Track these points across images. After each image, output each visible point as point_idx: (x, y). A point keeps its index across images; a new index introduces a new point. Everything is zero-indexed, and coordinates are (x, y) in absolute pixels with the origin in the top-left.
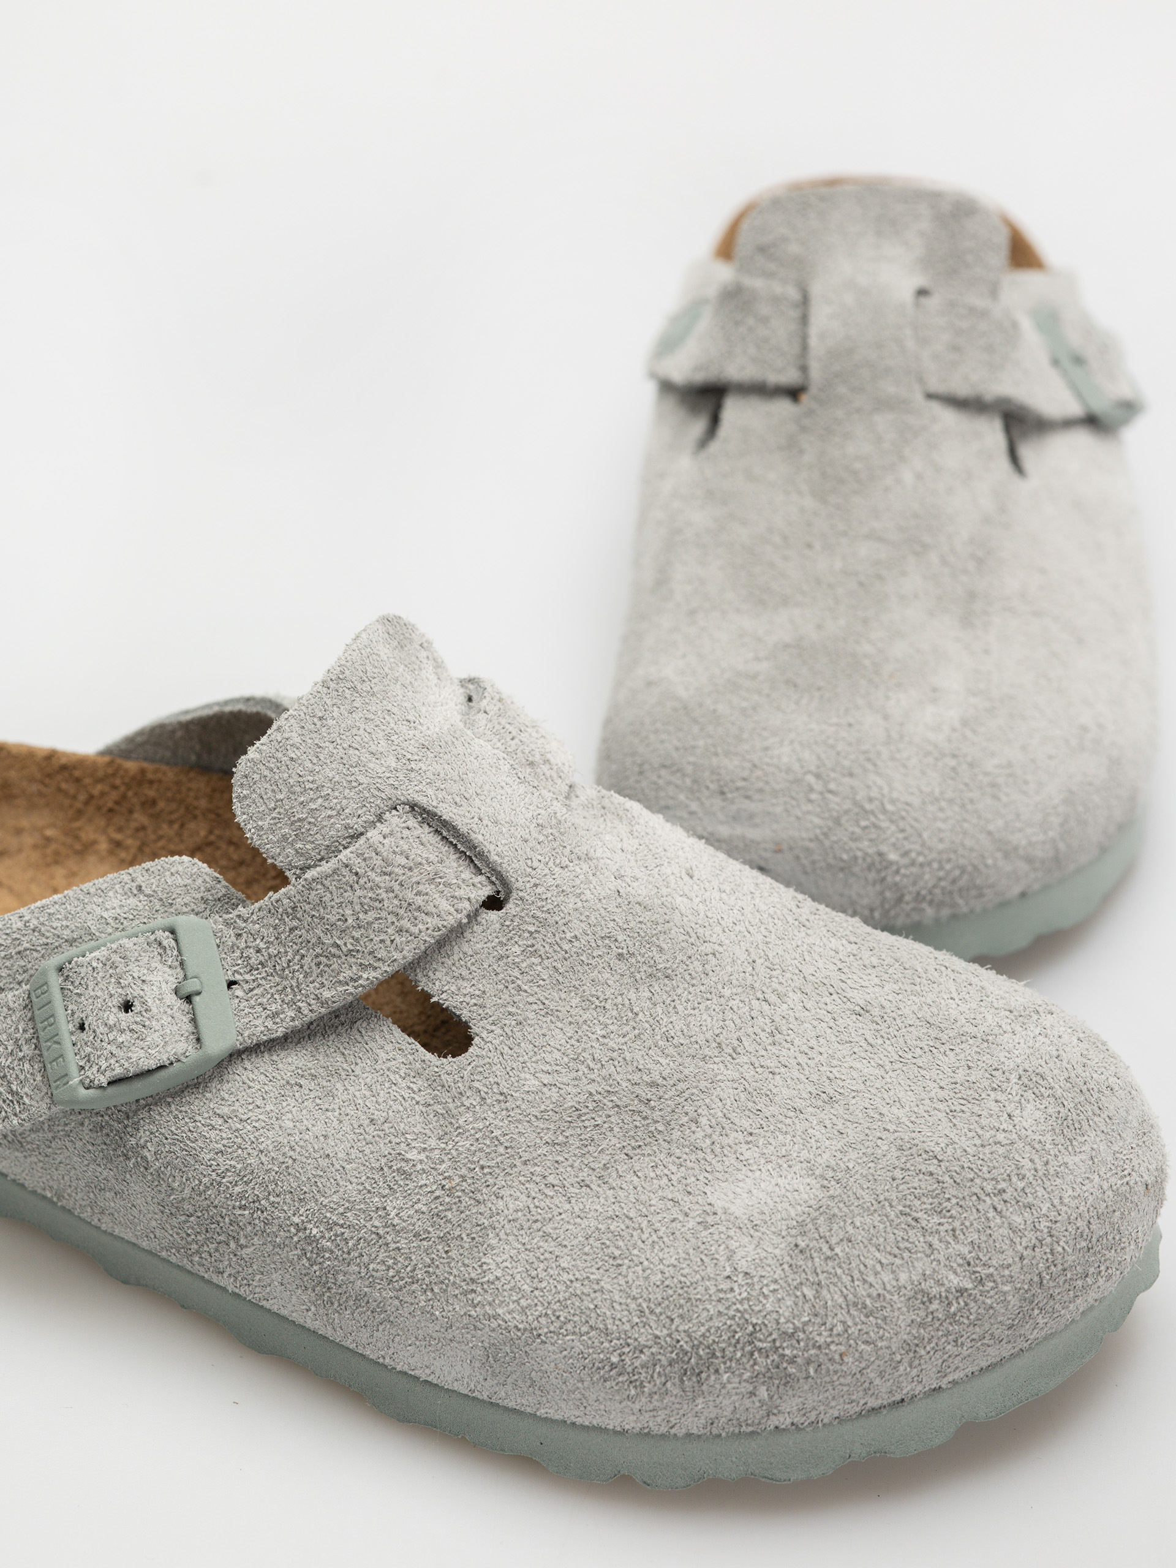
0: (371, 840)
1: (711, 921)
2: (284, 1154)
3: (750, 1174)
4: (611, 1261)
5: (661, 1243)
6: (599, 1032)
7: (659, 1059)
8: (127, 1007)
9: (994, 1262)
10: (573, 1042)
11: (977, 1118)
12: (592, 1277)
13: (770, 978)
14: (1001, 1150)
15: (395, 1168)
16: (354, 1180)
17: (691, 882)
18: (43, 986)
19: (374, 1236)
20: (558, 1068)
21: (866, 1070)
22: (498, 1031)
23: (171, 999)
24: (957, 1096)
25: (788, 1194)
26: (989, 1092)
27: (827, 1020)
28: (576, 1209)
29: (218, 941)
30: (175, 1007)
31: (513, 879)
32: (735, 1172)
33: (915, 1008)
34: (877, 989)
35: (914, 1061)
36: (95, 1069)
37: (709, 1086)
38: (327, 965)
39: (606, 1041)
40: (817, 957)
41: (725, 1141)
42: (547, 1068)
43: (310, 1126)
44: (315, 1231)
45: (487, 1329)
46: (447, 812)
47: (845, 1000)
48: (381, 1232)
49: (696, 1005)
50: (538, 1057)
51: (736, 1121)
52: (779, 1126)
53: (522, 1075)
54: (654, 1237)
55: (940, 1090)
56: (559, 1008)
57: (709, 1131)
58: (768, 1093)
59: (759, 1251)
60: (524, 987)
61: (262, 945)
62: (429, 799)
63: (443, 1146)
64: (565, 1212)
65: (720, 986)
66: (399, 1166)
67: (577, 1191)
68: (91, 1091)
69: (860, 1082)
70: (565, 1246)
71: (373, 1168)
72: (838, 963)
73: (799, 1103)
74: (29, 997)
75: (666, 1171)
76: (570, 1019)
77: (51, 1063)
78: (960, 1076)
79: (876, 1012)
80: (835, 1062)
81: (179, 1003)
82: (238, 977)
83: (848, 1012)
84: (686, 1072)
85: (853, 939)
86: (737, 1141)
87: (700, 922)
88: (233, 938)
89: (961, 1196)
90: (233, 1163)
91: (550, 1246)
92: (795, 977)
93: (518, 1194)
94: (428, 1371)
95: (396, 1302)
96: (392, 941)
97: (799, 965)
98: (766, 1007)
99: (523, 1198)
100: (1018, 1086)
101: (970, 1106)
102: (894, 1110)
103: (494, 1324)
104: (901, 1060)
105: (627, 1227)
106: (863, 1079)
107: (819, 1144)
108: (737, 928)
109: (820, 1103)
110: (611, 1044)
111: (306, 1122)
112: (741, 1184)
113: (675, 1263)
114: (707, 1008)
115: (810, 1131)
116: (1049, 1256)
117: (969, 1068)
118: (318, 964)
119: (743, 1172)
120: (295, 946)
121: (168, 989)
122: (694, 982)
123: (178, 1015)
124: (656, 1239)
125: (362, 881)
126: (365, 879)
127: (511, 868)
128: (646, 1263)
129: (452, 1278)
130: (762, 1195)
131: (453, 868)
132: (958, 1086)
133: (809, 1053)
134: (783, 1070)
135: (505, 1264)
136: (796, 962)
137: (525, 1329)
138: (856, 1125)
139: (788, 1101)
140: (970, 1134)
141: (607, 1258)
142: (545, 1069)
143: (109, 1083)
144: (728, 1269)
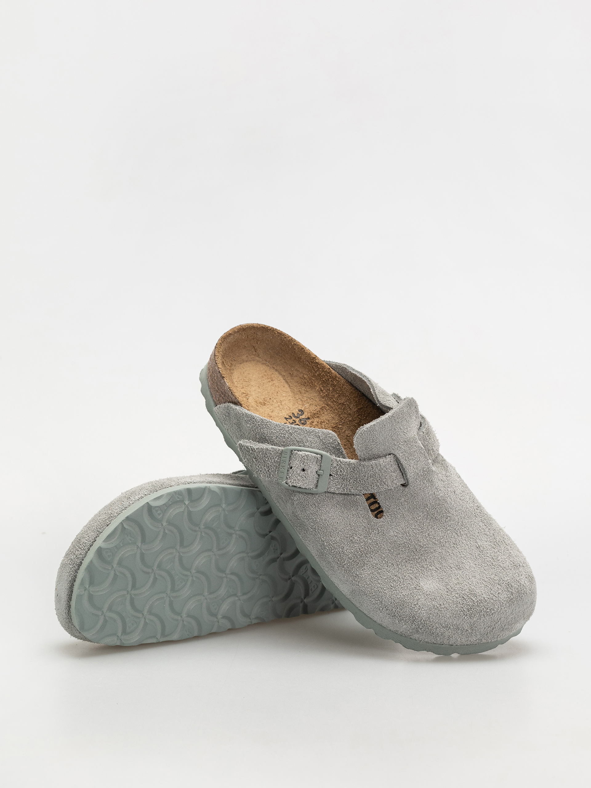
0: (380, 462)
1: (454, 507)
2: (326, 522)
3: (432, 579)
4: (390, 587)
5: (404, 588)
6: (413, 527)
7: (424, 539)
8: (304, 470)
9: (478, 627)
10: (406, 527)
11: (491, 590)
12: (384, 588)
13: (461, 528)
14: (492, 601)
15: (350, 539)
16: (340, 537)
17: (454, 494)
18: (286, 452)
19: (339, 552)
20: (400, 532)
21: (472, 564)
22: (390, 517)
23: (314, 473)
24: (489, 582)
25: (438, 589)
26: (497, 584)
27: (469, 546)
28: (388, 570)
29: (332, 463)
30: (315, 476)
31: (410, 483)
32: (429, 577)
33: (491, 552)
34: (485, 542)
35: (484, 567)
36: (290, 481)
37: (433, 551)
38: (356, 484)
39: (414, 530)
40: (475, 527)
41: (430, 568)
42: (397, 531)
43: (335, 518)
44: (325, 544)
45: (355, 587)
46: (403, 461)
47: (476, 542)
48: (341, 552)
49: (440, 529)
50: (396, 528)
51: (435, 563)
52: (445, 570)
53: (391, 531)
54: (403, 586)
55: (486, 578)
56: (406, 517)
57: (428, 564)
58: (446, 559)
59: (425, 601)
60: (401, 509)
61: (342, 470)
62: (400, 456)
63: (364, 539)
64: (385, 569)
65: (447, 526)
66: (352, 539)
67: (390, 565)
68: (287, 485)
69: (469, 567)
70: (382, 577)
71: (345, 536)
72: (479, 530)
73: (452, 566)
74: (282, 452)
75: (413, 569)
76: (408, 521)
77: (280, 472)
78: (492, 577)
79: (482, 549)
80: (465, 558)
81: (316, 476)
82: (333, 475)
83: (475, 546)
84: (429, 546)
85: (486, 524)
86: (433, 569)
87: (451, 507)
88: (336, 465)
89: (477, 609)
90: (313, 518)
91: (378, 576)
92: (467, 530)
93: (377, 559)
94: (338, 585)
95: (337, 569)
96: (374, 486)
97: (469, 527)
98: (456, 535)
99: (377, 560)
100: (505, 586)
101: (491, 586)
102: (473, 579)
103: (357, 587)
104: (481, 565)
105: (398, 580)
106: (470, 566)
107: (452, 579)
108: (459, 511)
109: (457, 568)
110: (415, 531)
111: (334, 517)
112: (429, 581)
113: (405, 595)
114: (442, 531)
115: (451, 574)
116: (492, 630)
117: (496, 575)
118: (354, 482)
119: (431, 578)
120: (350, 476)
121: (314, 471)
122: (442, 522)
123: (315, 478)
124: (403, 587)
125: (373, 470)
126: (374, 470)
127: (411, 480)
128: (398, 591)
129: (352, 571)
130: (432, 587)
131: (396, 474)
132: (491, 579)
133: (461, 553)
134: (452, 555)
135: (366, 575)
136: (469, 526)
137: (364, 592)
138: (462, 578)
139: (450, 564)
140: (487, 594)
141: (390, 585)
142: (396, 531)
143: (292, 486)
144: (416, 602)
